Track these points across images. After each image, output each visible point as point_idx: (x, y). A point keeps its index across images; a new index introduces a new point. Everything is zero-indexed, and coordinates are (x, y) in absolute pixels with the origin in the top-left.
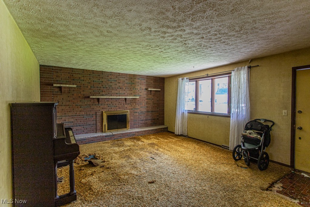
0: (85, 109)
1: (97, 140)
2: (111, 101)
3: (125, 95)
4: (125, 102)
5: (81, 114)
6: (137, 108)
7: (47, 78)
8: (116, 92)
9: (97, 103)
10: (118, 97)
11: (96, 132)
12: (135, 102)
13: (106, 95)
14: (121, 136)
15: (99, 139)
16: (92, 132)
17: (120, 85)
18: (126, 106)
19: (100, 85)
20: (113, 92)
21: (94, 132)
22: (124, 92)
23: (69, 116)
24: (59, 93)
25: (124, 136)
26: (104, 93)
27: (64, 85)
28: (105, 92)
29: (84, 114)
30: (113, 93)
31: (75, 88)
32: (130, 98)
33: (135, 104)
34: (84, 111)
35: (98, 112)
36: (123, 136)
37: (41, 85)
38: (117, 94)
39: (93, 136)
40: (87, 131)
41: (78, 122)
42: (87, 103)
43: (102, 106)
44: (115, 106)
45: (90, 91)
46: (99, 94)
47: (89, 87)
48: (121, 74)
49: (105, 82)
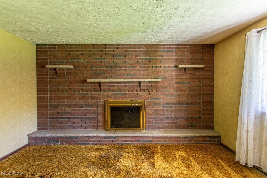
0: (84, 97)
1: (93, 141)
2: (118, 86)
3: (139, 77)
4: (139, 87)
5: (79, 103)
6: (159, 96)
7: (43, 59)
8: (126, 73)
9: (98, 89)
10: (130, 80)
11: (97, 129)
12: (156, 88)
13: (111, 77)
14: (128, 141)
15: (96, 141)
16: (92, 128)
17: (130, 62)
18: (140, 93)
19: (103, 64)
20: (121, 72)
21: (94, 128)
22: (138, 72)
23: (66, 105)
24: (55, 77)
25: (133, 141)
26: (108, 75)
27: (61, 66)
28: (109, 73)
29: (82, 103)
30: (120, 75)
31: (71, 69)
32: (147, 82)
33: (155, 91)
34: (82, 99)
35: (100, 102)
36: (131, 141)
37: (37, 67)
38: (126, 76)
39: (87, 135)
40: (86, 126)
41: (75, 113)
42: (86, 89)
43: (105, 94)
44: (123, 94)
45: (90, 73)
46: (101, 76)
47: (89, 67)
48: (132, 46)
49: (110, 59)
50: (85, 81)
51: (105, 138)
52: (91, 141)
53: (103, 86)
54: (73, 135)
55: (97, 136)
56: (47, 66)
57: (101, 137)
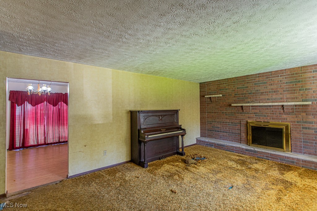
0: (230, 117)
1: (236, 150)
2: (259, 109)
3: (282, 100)
4: (282, 111)
5: (226, 121)
6: (310, 120)
7: (203, 92)
8: (268, 98)
9: (241, 111)
10: (270, 104)
11: (240, 143)
12: (305, 112)
13: (252, 102)
14: (268, 157)
15: (239, 151)
16: (237, 142)
17: (272, 87)
18: (284, 116)
19: (245, 91)
20: (262, 97)
21: (238, 142)
22: (281, 96)
23: (217, 122)
24: (210, 103)
26: (249, 100)
27: (213, 96)
28: (250, 98)
29: (228, 121)
30: (261, 100)
31: (221, 97)
32: (291, 105)
33: (304, 114)
34: (228, 119)
35: (243, 122)
36: (271, 158)
37: (200, 97)
38: (268, 100)
39: (231, 145)
40: (231, 139)
41: (223, 128)
42: (231, 111)
43: (247, 115)
44: (265, 116)
45: (235, 99)
46: (243, 101)
47: (234, 95)
48: (273, 73)
49: (251, 87)
50: (230, 105)
51: (246, 150)
52: (235, 150)
53: (245, 109)
54: (222, 143)
55: (239, 147)
56: (206, 96)
57: (243, 149)
